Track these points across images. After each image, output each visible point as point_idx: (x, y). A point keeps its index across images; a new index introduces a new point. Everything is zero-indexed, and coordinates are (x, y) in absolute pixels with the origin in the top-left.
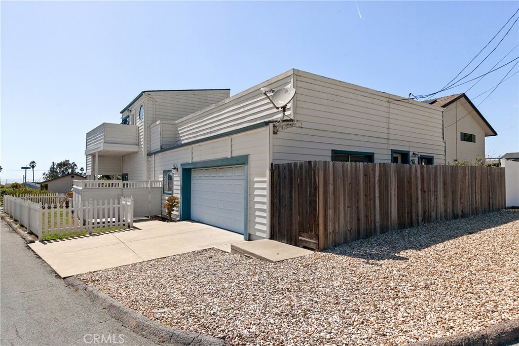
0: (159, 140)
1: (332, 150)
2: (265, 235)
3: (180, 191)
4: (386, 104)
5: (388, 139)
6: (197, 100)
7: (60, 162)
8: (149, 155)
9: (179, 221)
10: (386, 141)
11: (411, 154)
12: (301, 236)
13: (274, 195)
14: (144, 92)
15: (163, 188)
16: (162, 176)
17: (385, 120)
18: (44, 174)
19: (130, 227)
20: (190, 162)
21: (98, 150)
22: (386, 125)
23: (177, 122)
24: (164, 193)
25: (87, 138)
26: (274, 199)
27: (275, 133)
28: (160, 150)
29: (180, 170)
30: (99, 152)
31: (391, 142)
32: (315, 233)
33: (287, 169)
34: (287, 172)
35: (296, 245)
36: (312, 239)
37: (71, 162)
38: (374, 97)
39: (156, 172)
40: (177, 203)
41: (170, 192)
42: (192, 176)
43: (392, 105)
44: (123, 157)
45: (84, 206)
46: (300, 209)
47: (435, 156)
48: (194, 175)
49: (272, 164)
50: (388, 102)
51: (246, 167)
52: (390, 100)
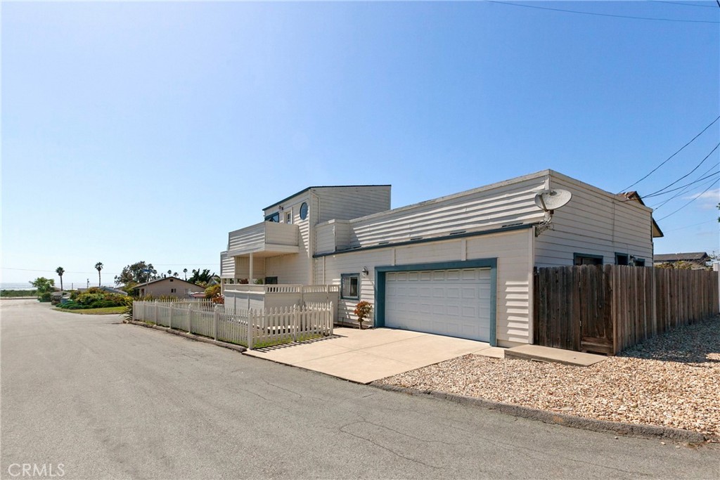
0: (334, 240)
1: (574, 254)
2: (527, 341)
3: (373, 296)
4: (611, 205)
5: (613, 242)
6: (360, 197)
7: (134, 263)
8: (315, 256)
9: (371, 328)
10: (610, 244)
11: (629, 256)
12: (585, 341)
13: (539, 299)
14: (310, 188)
15: (341, 293)
16: (340, 280)
17: (611, 222)
18: (116, 278)
19: (326, 335)
20: (393, 265)
21: (255, 251)
22: (611, 227)
23: (351, 221)
24: (342, 298)
25: (229, 237)
26: (539, 304)
27: (536, 236)
28: (334, 251)
29: (373, 273)
30: (254, 253)
31: (616, 244)
32: (607, 337)
33: (560, 273)
34: (559, 276)
35: (576, 349)
36: (603, 343)
37: (147, 264)
38: (604, 197)
39: (326, 276)
40: (369, 309)
41: (356, 297)
42: (386, 280)
43: (616, 207)
44: (266, 258)
45: (269, 313)
46: (583, 313)
47: (646, 260)
48: (389, 278)
49: (535, 269)
50: (613, 203)
51: (493, 270)
52: (615, 201)
